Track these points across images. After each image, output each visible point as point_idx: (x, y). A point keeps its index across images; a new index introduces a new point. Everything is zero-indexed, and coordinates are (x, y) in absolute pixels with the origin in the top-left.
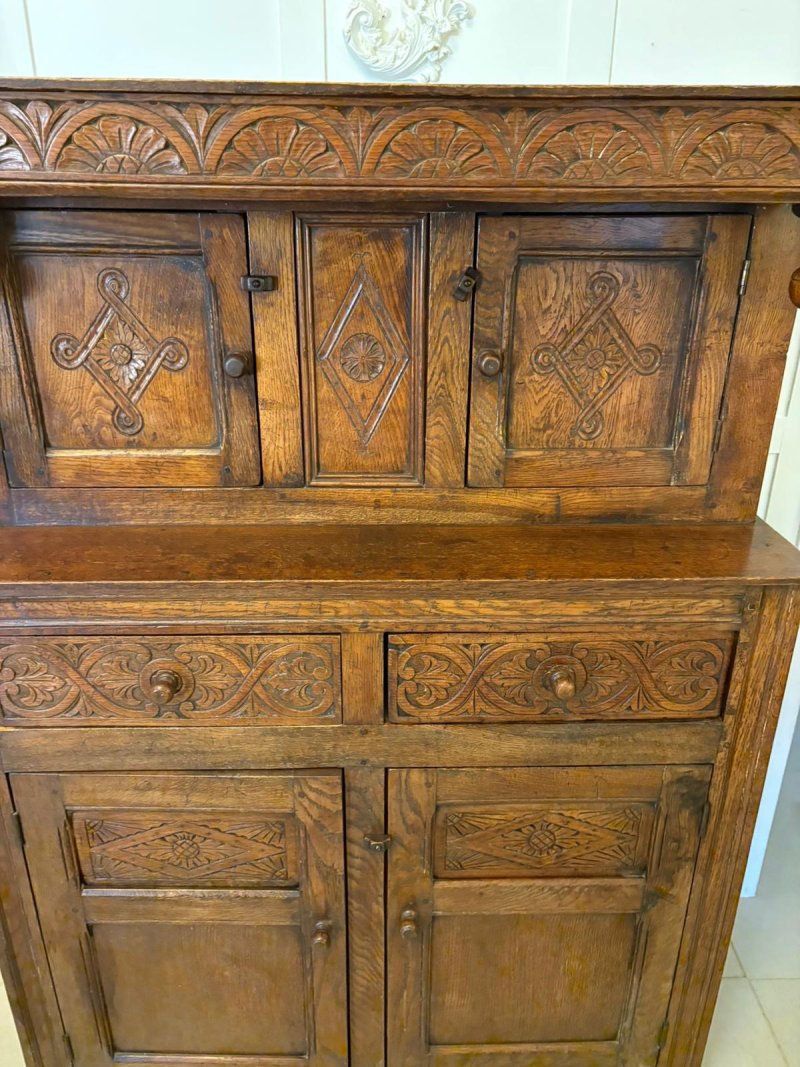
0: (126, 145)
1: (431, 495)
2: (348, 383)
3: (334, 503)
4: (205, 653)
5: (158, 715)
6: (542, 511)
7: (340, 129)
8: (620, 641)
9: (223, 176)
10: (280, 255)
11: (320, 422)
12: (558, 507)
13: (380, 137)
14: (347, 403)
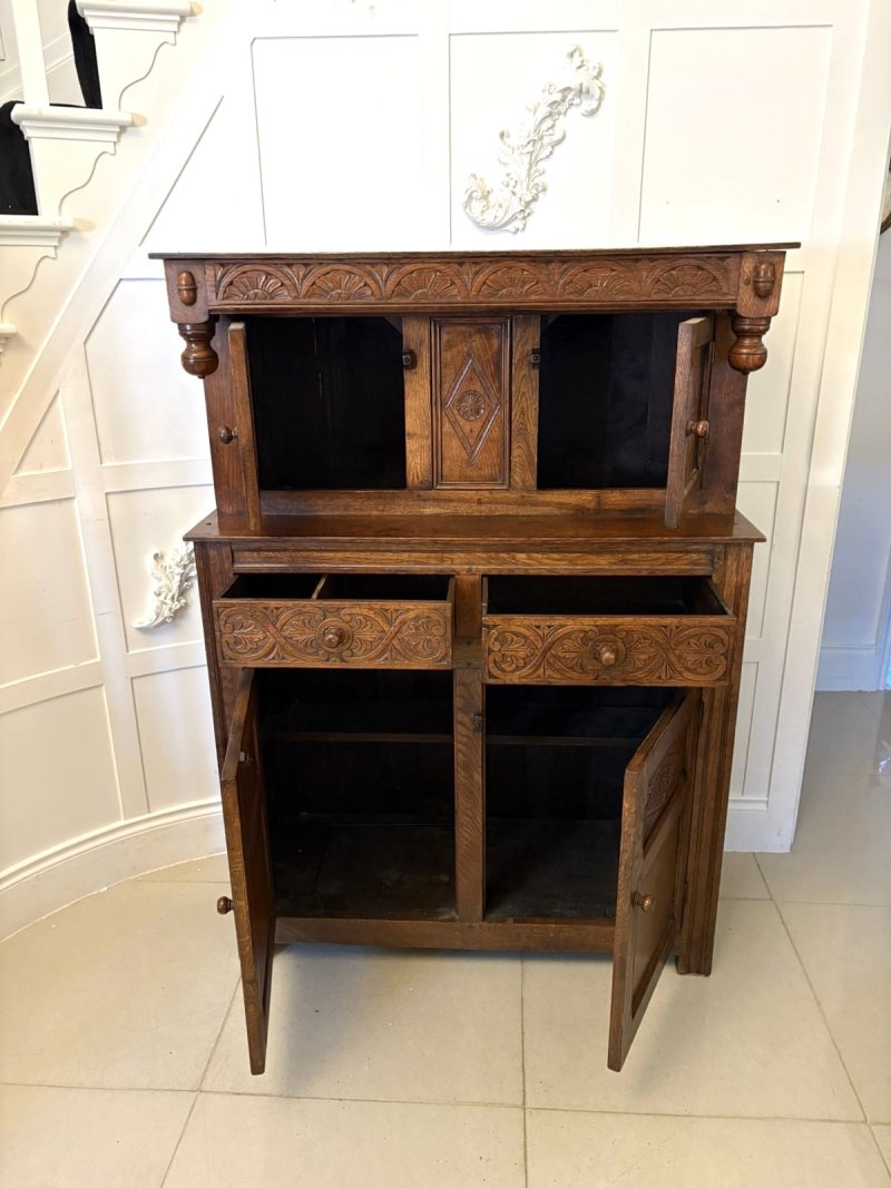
0: (343, 285)
1: (513, 495)
2: (462, 422)
3: (451, 501)
4: (361, 615)
5: (327, 660)
6: (588, 506)
7: (459, 274)
8: (650, 626)
9: (394, 300)
10: (422, 343)
11: (444, 448)
12: (599, 503)
13: (481, 278)
14: (461, 434)
